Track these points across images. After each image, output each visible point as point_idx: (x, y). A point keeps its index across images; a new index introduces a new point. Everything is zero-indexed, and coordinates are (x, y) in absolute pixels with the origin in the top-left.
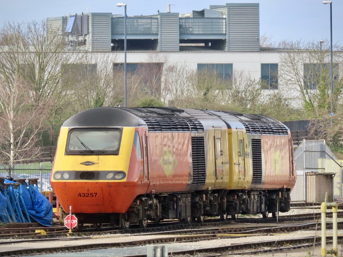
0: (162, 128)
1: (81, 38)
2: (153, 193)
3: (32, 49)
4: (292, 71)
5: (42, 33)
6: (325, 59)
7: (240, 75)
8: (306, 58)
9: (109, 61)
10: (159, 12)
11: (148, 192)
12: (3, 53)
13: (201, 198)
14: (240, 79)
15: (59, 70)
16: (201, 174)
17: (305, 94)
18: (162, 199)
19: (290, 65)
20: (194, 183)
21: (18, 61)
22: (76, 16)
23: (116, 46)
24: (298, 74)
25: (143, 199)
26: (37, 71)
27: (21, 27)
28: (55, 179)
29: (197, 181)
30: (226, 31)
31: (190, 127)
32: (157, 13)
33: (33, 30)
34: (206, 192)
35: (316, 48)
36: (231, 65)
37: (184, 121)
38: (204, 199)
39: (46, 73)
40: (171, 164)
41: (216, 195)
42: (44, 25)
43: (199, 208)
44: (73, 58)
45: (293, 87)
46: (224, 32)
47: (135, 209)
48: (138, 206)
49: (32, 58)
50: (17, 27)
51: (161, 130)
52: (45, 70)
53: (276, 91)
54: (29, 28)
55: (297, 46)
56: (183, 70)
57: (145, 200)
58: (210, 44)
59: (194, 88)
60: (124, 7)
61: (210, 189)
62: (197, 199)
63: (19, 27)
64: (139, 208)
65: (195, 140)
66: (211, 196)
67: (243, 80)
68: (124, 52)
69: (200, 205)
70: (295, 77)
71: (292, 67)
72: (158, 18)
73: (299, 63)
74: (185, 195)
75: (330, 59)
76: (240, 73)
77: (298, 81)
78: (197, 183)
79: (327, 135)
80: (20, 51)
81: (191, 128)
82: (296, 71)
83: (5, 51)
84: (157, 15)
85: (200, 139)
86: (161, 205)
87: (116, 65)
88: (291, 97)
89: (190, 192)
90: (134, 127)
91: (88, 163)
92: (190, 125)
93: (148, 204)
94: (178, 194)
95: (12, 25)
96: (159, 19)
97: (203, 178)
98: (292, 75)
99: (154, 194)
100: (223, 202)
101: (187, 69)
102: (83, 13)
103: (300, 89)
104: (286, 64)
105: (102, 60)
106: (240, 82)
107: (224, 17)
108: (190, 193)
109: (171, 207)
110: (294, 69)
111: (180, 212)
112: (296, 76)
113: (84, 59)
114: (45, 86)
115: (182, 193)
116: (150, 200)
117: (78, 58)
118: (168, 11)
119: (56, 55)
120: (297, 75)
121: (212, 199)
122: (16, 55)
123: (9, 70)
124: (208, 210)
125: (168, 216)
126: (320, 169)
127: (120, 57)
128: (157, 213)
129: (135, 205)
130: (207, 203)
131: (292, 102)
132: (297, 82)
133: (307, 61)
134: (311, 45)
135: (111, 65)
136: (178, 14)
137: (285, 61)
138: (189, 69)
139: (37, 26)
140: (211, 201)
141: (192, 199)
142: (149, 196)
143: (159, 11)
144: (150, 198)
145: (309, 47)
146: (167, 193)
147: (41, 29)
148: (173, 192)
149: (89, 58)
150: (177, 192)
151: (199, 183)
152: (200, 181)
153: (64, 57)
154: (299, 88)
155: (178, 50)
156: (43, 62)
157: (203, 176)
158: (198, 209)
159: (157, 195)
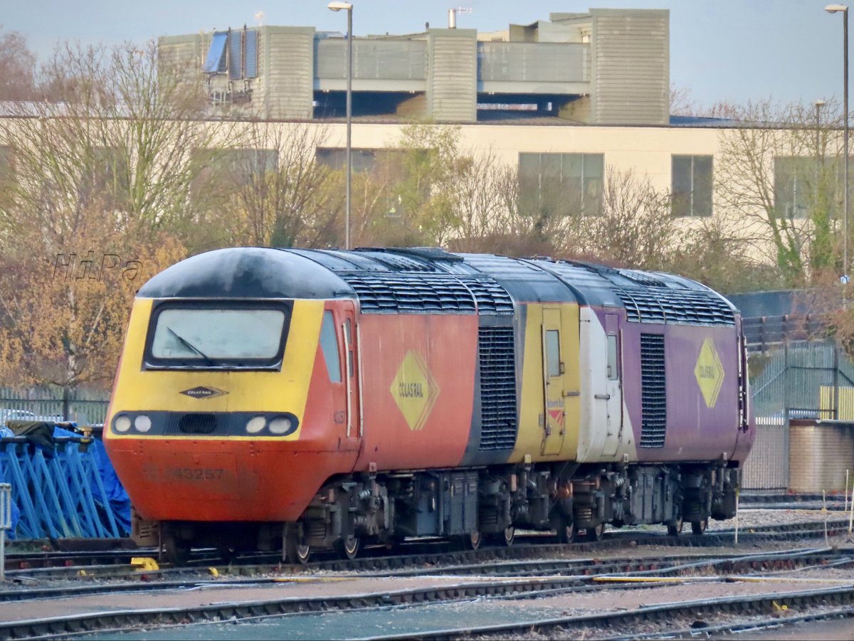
0: (400, 303)
1: (240, 86)
2: (371, 470)
3: (122, 109)
4: (749, 173)
5: (147, 72)
6: (828, 146)
7: (623, 181)
8: (783, 143)
9: (309, 142)
10: (430, 27)
11: (359, 468)
12: (54, 120)
13: (504, 483)
14: (625, 189)
15: (188, 162)
16: (505, 421)
17: (779, 228)
18: (398, 485)
19: (746, 158)
20: (485, 446)
21: (88, 137)
22: (228, 33)
23: (325, 105)
24: (762, 181)
25: (344, 487)
26: (134, 164)
27: (97, 57)
28: (115, 431)
29: (494, 439)
30: (589, 75)
31: (475, 301)
32: (424, 30)
33: (126, 65)
34: (518, 468)
35: (807, 119)
36: (599, 158)
37: (461, 285)
38: (514, 486)
39: (157, 169)
40: (422, 396)
41: (546, 474)
42: (154, 52)
43: (500, 509)
44: (221, 133)
45: (751, 212)
46: (585, 78)
47: (324, 512)
48: (333, 503)
49: (122, 130)
50: (88, 57)
51: (395, 308)
52: (155, 160)
53: (709, 221)
54: (117, 58)
55: (761, 114)
56: (488, 166)
57: (351, 488)
58: (550, 104)
59: (511, 211)
60: (346, 12)
61: (528, 460)
62: (496, 488)
63: (91, 56)
64: (333, 508)
65: (489, 333)
66: (530, 477)
67: (631, 194)
68: (345, 123)
69: (504, 502)
70: (755, 188)
71: (749, 163)
72: (426, 41)
73: (765, 153)
74: (461, 475)
75: (842, 144)
76: (623, 176)
77: (762, 198)
78: (493, 445)
79: (835, 332)
80: (94, 115)
81: (479, 303)
82: (757, 173)
83: (57, 115)
84: (424, 34)
85: (502, 333)
86: (393, 499)
87: (323, 153)
88: (745, 236)
89: (473, 468)
90: (322, 301)
91: (200, 392)
92: (477, 297)
93: (357, 497)
94: (442, 472)
95: (75, 52)
96: (429, 43)
97: (509, 432)
98: (748, 182)
99: (374, 473)
100: (565, 493)
101: (496, 163)
102: (245, 27)
103: (767, 218)
104: (733, 157)
105: (291, 139)
106: (625, 197)
107: (586, 40)
108: (474, 470)
109: (423, 507)
110: (753, 168)
111: (446, 519)
112: (758, 185)
113: (250, 136)
114: (152, 199)
115: (453, 471)
116: (364, 489)
117: (233, 133)
118: (452, 26)
119: (179, 126)
120: (760, 183)
121: (534, 484)
122: (84, 125)
123: (65, 160)
124: (524, 515)
125: (414, 529)
126: (825, 410)
127: (335, 134)
128: (384, 520)
129: (324, 501)
130: (521, 495)
131: (748, 247)
132: (761, 201)
133: (786, 151)
134: (795, 113)
135: (314, 151)
136: (474, 32)
137: (733, 149)
138: (502, 164)
139: (137, 56)
140: (530, 490)
141: (480, 485)
142: (359, 477)
143: (427, 25)
144: (365, 483)
145: (789, 117)
146: (411, 470)
147: (145, 62)
148: (426, 469)
149: (261, 133)
150: (439, 468)
151: (499, 445)
152: (500, 439)
153: (200, 130)
154: (764, 215)
155: (474, 119)
156: (150, 141)
157: (509, 426)
158: (497, 512)
159: (383, 475)
